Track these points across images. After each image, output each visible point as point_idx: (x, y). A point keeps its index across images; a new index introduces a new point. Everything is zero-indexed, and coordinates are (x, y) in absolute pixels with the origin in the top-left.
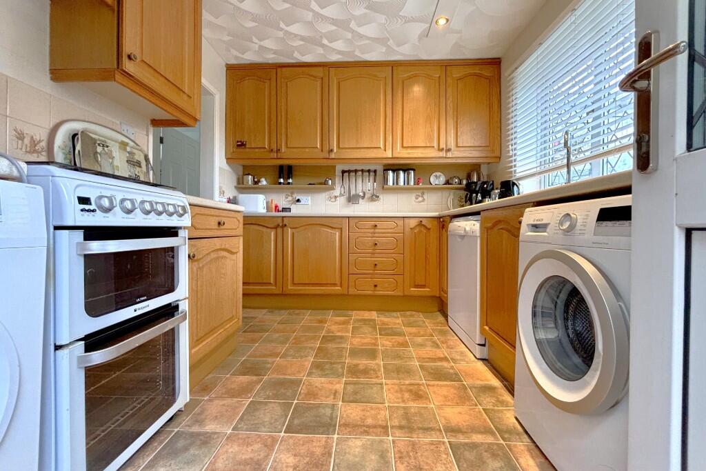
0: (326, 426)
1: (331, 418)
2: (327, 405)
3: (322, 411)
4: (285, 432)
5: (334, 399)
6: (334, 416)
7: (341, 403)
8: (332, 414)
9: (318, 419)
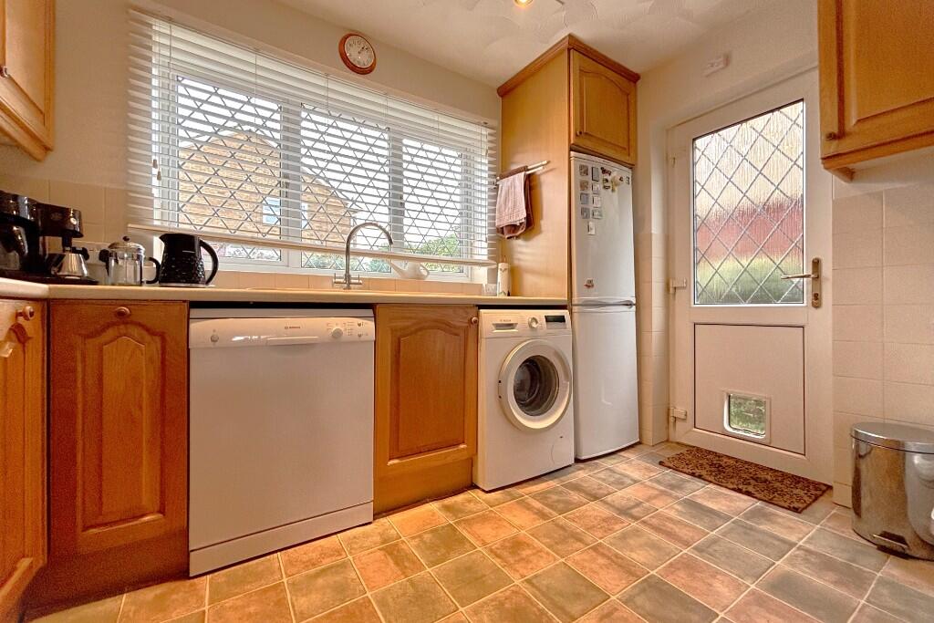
0: (656, 588)
1: (644, 591)
2: (636, 608)
3: (648, 606)
4: (718, 615)
5: (616, 609)
6: (637, 590)
7: (613, 598)
8: (638, 595)
9: (661, 601)
